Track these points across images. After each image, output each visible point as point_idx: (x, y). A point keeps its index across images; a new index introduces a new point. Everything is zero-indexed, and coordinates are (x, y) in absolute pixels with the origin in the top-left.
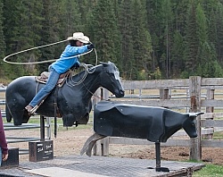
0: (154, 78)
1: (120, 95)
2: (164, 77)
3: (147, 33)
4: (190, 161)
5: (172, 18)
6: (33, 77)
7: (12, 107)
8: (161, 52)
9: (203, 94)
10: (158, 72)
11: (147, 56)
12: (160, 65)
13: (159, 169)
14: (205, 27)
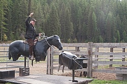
0: (74, 42)
1: (61, 49)
2: (78, 42)
3: (72, 23)
4: (87, 78)
5: (82, 17)
6: (22, 41)
7: (13, 53)
8: (77, 32)
9: (94, 49)
10: (76, 40)
11: (71, 33)
12: (76, 37)
13: (74, 81)
14: (96, 21)
